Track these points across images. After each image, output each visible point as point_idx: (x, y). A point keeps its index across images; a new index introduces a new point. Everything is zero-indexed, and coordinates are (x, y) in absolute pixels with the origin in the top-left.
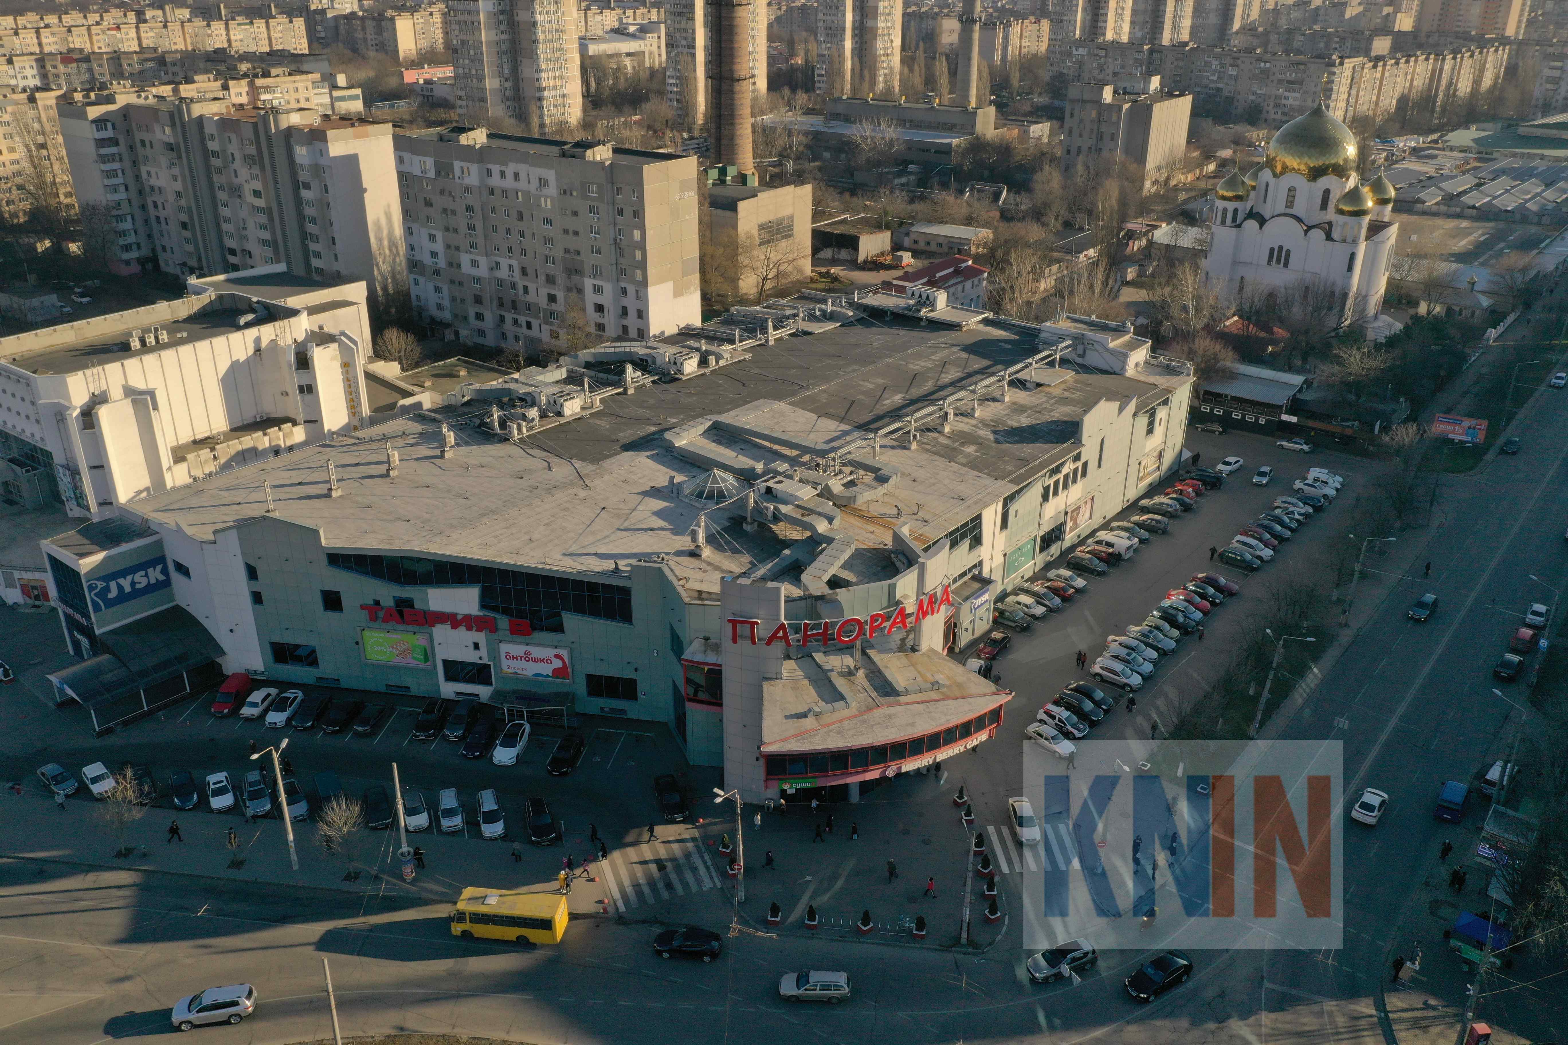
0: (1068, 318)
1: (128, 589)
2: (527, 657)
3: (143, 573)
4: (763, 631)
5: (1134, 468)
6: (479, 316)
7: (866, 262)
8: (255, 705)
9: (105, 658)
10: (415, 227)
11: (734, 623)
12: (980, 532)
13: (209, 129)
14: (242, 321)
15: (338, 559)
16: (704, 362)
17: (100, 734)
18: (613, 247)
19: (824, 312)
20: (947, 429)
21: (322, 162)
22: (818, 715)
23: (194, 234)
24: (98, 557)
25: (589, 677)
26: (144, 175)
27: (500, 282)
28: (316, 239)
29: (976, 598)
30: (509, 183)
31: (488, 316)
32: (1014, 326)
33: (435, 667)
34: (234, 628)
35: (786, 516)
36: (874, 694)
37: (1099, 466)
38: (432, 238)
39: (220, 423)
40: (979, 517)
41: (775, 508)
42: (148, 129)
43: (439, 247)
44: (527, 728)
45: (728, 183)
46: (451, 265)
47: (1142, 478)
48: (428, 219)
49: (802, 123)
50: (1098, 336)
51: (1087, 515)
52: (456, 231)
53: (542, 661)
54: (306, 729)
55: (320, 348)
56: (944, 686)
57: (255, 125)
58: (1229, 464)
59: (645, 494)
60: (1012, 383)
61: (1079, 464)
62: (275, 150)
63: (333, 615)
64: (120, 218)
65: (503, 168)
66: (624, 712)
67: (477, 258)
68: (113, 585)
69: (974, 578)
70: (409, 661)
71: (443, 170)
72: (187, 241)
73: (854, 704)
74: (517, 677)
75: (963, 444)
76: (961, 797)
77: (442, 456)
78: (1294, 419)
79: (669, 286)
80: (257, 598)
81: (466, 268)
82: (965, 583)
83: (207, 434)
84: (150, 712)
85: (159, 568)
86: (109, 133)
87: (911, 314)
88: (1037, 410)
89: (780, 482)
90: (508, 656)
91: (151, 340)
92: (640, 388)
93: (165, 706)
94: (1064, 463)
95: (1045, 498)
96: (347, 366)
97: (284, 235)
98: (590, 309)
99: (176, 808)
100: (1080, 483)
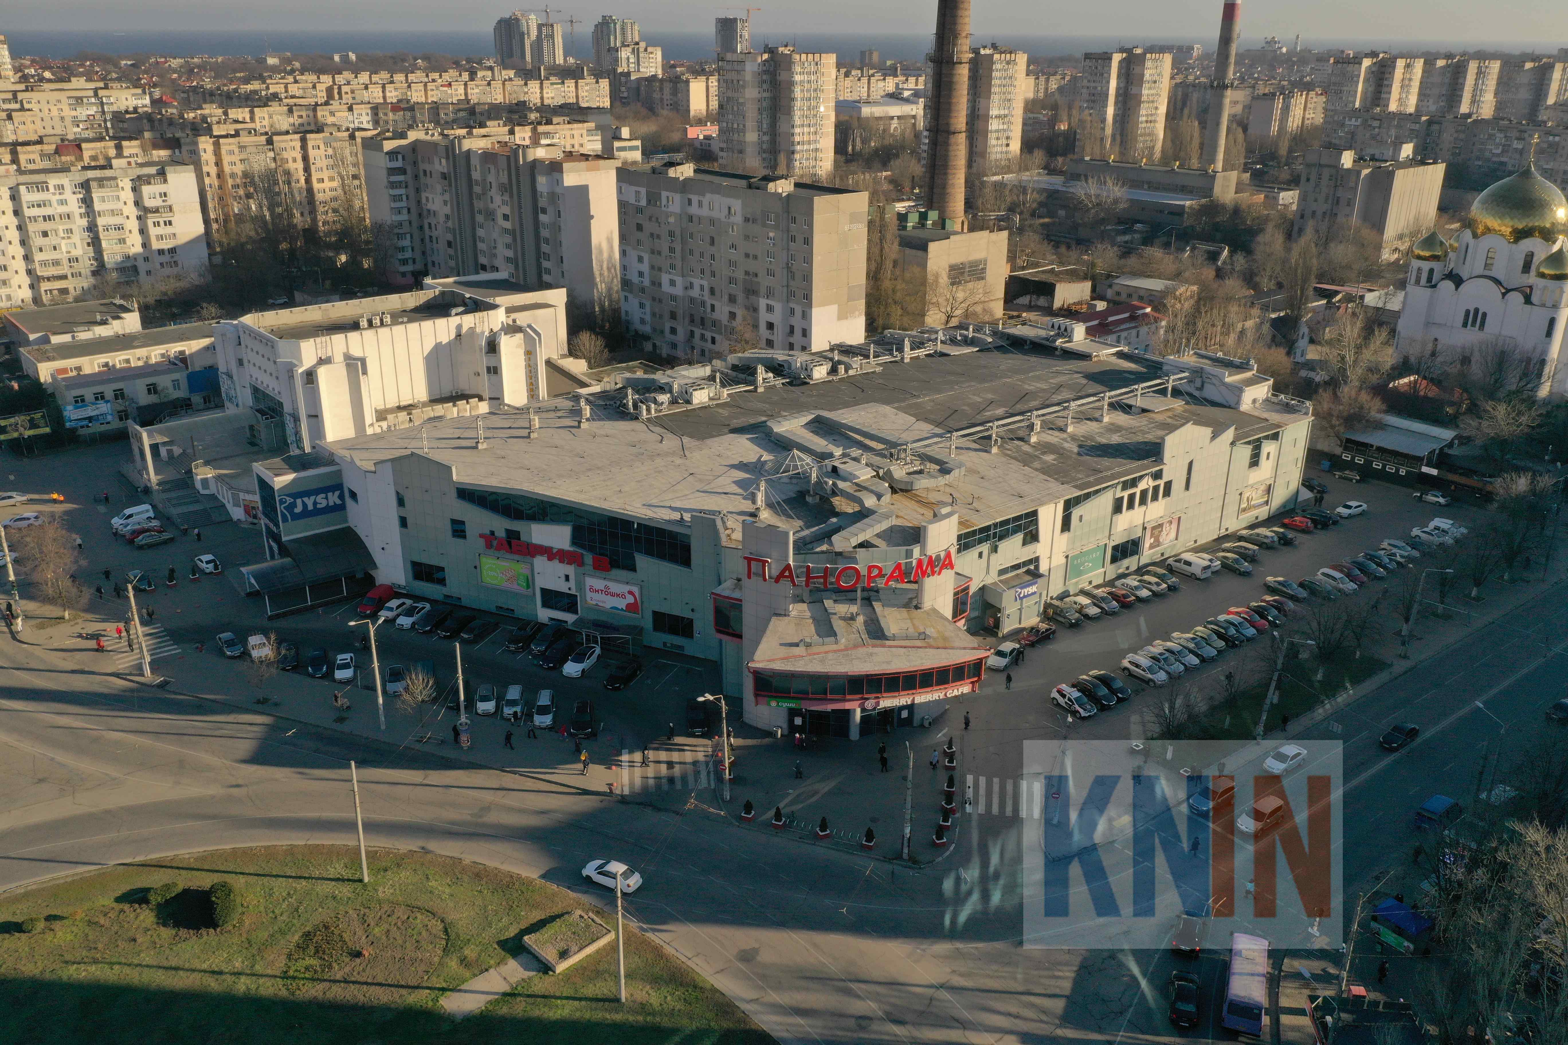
0: (1195, 353)
1: (310, 507)
2: (607, 592)
3: (323, 495)
4: (773, 568)
5: (1232, 497)
6: (673, 331)
7: (1061, 309)
8: (391, 609)
9: (288, 560)
10: (629, 249)
11: (749, 560)
12: (1037, 529)
13: (475, 161)
14: (454, 311)
15: (467, 494)
16: (833, 371)
17: (270, 618)
18: (785, 271)
19: (965, 338)
20: (1034, 439)
21: (558, 190)
22: (808, 645)
23: (456, 251)
24: (289, 477)
25: (655, 614)
26: (424, 201)
27: (692, 300)
28: (547, 257)
29: (1022, 588)
30: (705, 212)
31: (680, 331)
32: (1146, 360)
33: (534, 594)
34: (385, 546)
35: (842, 491)
36: (865, 636)
37: (1187, 487)
38: (640, 259)
39: (421, 394)
40: (1035, 513)
41: (834, 484)
42: (430, 161)
43: (645, 267)
44: (598, 651)
45: (929, 227)
46: (653, 283)
47: (1244, 510)
48: (639, 242)
49: (1038, 181)
50: (1218, 370)
51: (1173, 535)
52: (659, 253)
53: (618, 595)
54: (425, 632)
55: (508, 336)
56: (929, 637)
57: (508, 157)
58: (1349, 507)
59: (733, 466)
60: (1113, 406)
61: (1161, 483)
62: (521, 179)
63: (460, 541)
64: (400, 236)
65: (701, 198)
66: (681, 648)
67: (675, 278)
68: (299, 501)
69: (1028, 572)
70: (514, 587)
71: (653, 199)
72: (451, 257)
73: (843, 640)
74: (597, 609)
75: (1044, 453)
76: (950, 747)
77: (579, 427)
78: (1434, 472)
79: (833, 309)
80: (403, 522)
81: (666, 287)
82: (1017, 575)
83: (410, 402)
84: (312, 608)
85: (337, 493)
86: (399, 164)
87: (1048, 343)
88: (1131, 430)
89: (845, 463)
90: (591, 589)
91: (377, 321)
92: (771, 389)
93: (326, 604)
94: (1141, 477)
95: (1117, 508)
96: (530, 354)
97: (523, 254)
98: (763, 326)
99: (309, 675)
100: (1162, 502)
